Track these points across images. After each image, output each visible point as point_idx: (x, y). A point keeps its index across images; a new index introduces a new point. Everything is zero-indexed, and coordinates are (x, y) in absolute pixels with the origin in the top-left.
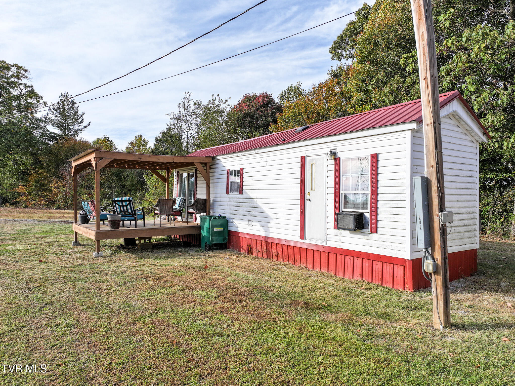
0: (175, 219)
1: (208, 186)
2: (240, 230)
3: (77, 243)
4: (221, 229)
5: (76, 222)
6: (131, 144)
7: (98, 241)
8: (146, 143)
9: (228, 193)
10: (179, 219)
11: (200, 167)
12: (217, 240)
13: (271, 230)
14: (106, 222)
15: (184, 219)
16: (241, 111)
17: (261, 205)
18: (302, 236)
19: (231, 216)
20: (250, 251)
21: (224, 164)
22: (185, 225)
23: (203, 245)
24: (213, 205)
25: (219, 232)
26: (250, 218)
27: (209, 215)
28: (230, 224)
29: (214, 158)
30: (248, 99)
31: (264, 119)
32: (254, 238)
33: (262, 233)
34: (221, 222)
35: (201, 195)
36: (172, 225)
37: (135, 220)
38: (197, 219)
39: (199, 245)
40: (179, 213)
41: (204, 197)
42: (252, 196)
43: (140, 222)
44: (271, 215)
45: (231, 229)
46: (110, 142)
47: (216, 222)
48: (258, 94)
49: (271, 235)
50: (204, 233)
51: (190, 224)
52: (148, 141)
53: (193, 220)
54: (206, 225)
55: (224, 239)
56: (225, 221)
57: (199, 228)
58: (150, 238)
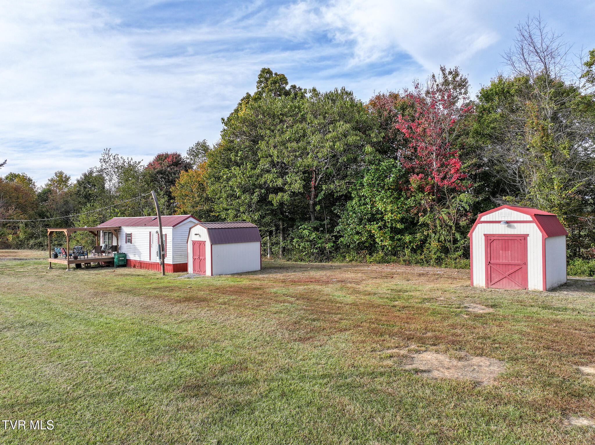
0: (102, 255)
1: (118, 240)
2: (131, 259)
3: (51, 268)
4: (123, 258)
5: (50, 258)
6: (52, 180)
7: (69, 265)
8: (68, 179)
9: (126, 243)
10: (104, 254)
11: (113, 232)
12: (121, 263)
13: (142, 258)
14: (72, 257)
15: (106, 255)
16: (154, 169)
17: (139, 248)
18: (150, 260)
19: (128, 253)
20: (134, 267)
21: (125, 230)
22: (107, 257)
23: (115, 266)
24: (120, 248)
25: (122, 260)
26: (135, 254)
27: (118, 252)
28: (127, 256)
29: (120, 227)
30: (161, 158)
31: (173, 175)
32: (136, 261)
33: (139, 259)
34: (123, 255)
35: (115, 244)
36: (101, 258)
37: (84, 256)
38: (112, 255)
39: (113, 266)
40: (104, 252)
41: (116, 245)
42: (135, 245)
43: (86, 257)
44: (142, 252)
45: (128, 258)
46: (29, 180)
47: (121, 256)
48: (169, 153)
49: (142, 260)
50: (115, 260)
51: (109, 257)
52: (69, 178)
53: (111, 255)
54: (116, 257)
55: (125, 263)
56: (125, 255)
57: (113, 258)
58: (90, 263)
